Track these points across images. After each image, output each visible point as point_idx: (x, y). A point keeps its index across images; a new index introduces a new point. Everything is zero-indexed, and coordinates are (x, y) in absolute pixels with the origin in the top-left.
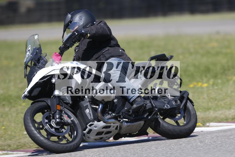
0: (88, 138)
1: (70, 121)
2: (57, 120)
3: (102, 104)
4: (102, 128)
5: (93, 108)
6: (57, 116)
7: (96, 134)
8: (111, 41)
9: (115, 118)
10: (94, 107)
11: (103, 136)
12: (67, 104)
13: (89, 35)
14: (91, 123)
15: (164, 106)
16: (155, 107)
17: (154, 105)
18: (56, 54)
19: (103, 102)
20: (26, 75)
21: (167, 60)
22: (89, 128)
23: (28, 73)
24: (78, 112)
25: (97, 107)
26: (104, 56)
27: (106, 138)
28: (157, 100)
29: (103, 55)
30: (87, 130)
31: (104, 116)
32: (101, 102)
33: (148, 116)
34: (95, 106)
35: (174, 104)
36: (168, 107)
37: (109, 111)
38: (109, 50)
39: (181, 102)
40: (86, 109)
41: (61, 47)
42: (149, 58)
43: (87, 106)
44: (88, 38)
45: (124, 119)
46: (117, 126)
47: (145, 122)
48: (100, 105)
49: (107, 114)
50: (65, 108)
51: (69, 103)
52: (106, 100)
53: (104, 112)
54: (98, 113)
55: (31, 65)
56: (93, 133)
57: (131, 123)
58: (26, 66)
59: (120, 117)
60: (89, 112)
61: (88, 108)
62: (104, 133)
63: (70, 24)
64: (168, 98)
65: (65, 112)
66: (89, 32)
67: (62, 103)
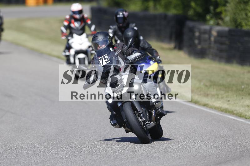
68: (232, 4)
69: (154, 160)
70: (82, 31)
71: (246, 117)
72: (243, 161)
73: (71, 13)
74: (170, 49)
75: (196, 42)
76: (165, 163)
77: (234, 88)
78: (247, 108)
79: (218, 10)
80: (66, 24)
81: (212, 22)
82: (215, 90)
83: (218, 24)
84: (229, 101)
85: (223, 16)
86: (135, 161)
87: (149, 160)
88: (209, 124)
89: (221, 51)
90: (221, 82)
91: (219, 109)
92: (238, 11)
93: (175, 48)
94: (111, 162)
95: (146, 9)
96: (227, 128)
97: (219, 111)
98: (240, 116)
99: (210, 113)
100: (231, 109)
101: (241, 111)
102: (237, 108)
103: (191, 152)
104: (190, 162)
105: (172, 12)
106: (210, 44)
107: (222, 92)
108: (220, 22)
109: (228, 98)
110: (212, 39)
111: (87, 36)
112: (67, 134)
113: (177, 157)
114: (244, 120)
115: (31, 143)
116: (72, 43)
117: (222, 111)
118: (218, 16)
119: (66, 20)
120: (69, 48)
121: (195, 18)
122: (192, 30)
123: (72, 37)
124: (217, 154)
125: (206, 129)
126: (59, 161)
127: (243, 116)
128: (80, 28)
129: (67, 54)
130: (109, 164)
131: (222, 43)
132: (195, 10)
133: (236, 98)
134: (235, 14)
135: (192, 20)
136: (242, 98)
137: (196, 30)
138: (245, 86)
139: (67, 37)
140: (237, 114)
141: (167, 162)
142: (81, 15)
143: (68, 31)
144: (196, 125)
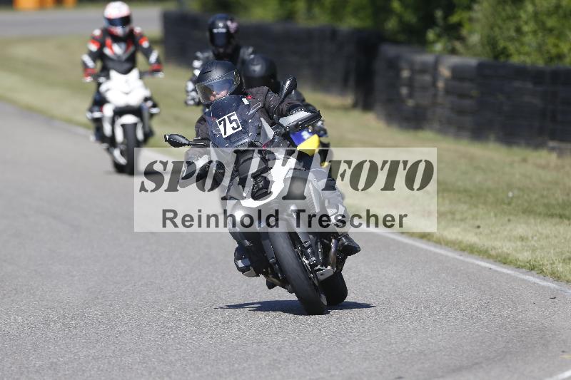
68: (485, 4)
69: (307, 362)
70: (128, 65)
71: (519, 263)
72: (510, 364)
73: (105, 24)
74: (345, 109)
75: (404, 91)
76: (332, 368)
77: (491, 198)
78: (519, 243)
79: (454, 19)
80: (94, 48)
81: (439, 47)
82: (447, 202)
83: (453, 52)
84: (479, 227)
85: (464, 32)
86: (264, 364)
87: (296, 362)
88: (432, 279)
89: (461, 112)
90: (460, 183)
91: (457, 247)
92: (499, 22)
93: (355, 106)
94: (209, 367)
95: (290, 16)
96: (474, 288)
97: (456, 250)
98: (504, 261)
99: (435, 253)
100: (484, 245)
101: (505, 250)
102: (498, 244)
103: (391, 344)
104: (390, 366)
105: (350, 23)
106: (435, 96)
107: (464, 207)
108: (458, 45)
109: (477, 219)
110: (441, 84)
111: (142, 75)
112: (109, 303)
113: (361, 354)
114: (512, 270)
115: (28, 324)
116: (108, 90)
117: (463, 250)
118: (453, 32)
119: (94, 39)
120: (100, 101)
121: (402, 37)
122: (394, 65)
123: (108, 77)
124: (451, 348)
125: (425, 290)
126: (91, 364)
127: (511, 262)
128: (124, 57)
129: (97, 115)
130: (205, 370)
131: (462, 96)
132: (400, 17)
133: (494, 219)
134: (492, 28)
135: (395, 42)
136: (509, 220)
137: (403, 65)
138: (516, 192)
139: (96, 77)
140: (497, 257)
141: (337, 367)
142: (127, 29)
143: (99, 64)
144: (403, 282)
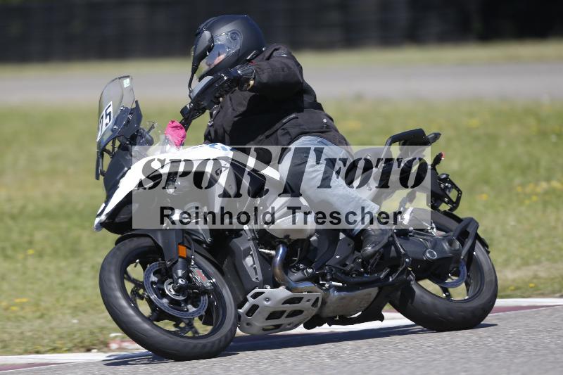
0: (248, 324)
1: (209, 284)
2: (180, 281)
3: (283, 246)
4: (283, 304)
5: (261, 255)
6: (180, 273)
7: (267, 316)
8: (303, 97)
9: (314, 279)
10: (264, 253)
11: (282, 320)
12: (200, 242)
13: (252, 82)
14: (257, 290)
15: (424, 254)
16: (404, 254)
17: (402, 250)
18: (174, 124)
19: (285, 240)
20: (103, 174)
21: (426, 142)
22: (251, 301)
23: (105, 169)
24: (225, 262)
25: (273, 252)
26: (286, 131)
27: (288, 326)
28: (408, 239)
29: (283, 129)
30: (247, 306)
31: (287, 274)
32: (281, 242)
33: (387, 277)
34: (267, 251)
35: (446, 247)
36: (434, 255)
37: (300, 262)
38: (297, 118)
39: (463, 244)
40: (245, 256)
41: (186, 107)
42: (386, 138)
43: (249, 249)
44: (250, 90)
45: (334, 283)
46: (318, 298)
47: (380, 289)
48: (279, 249)
49: (293, 270)
50: (196, 254)
51: (204, 242)
52: (294, 237)
53: (287, 265)
54: (274, 267)
55: (114, 148)
56: (259, 313)
57: (348, 292)
58: (102, 151)
59: (324, 277)
60: (252, 263)
61: (252, 255)
62: (285, 315)
63: (208, 54)
64: (431, 233)
65: (196, 263)
66: (253, 76)
67: (189, 242)
